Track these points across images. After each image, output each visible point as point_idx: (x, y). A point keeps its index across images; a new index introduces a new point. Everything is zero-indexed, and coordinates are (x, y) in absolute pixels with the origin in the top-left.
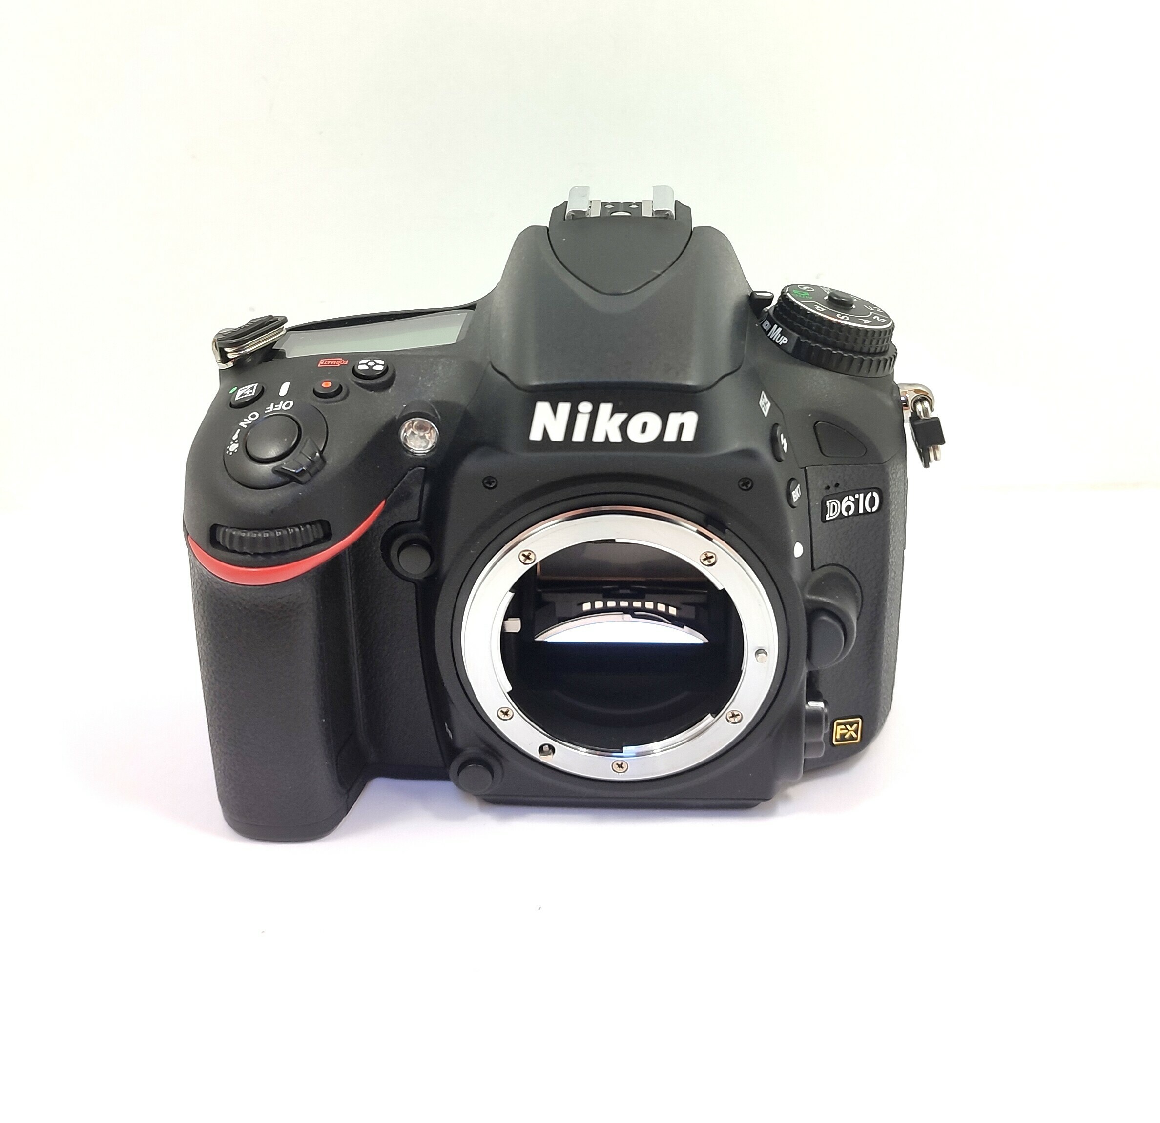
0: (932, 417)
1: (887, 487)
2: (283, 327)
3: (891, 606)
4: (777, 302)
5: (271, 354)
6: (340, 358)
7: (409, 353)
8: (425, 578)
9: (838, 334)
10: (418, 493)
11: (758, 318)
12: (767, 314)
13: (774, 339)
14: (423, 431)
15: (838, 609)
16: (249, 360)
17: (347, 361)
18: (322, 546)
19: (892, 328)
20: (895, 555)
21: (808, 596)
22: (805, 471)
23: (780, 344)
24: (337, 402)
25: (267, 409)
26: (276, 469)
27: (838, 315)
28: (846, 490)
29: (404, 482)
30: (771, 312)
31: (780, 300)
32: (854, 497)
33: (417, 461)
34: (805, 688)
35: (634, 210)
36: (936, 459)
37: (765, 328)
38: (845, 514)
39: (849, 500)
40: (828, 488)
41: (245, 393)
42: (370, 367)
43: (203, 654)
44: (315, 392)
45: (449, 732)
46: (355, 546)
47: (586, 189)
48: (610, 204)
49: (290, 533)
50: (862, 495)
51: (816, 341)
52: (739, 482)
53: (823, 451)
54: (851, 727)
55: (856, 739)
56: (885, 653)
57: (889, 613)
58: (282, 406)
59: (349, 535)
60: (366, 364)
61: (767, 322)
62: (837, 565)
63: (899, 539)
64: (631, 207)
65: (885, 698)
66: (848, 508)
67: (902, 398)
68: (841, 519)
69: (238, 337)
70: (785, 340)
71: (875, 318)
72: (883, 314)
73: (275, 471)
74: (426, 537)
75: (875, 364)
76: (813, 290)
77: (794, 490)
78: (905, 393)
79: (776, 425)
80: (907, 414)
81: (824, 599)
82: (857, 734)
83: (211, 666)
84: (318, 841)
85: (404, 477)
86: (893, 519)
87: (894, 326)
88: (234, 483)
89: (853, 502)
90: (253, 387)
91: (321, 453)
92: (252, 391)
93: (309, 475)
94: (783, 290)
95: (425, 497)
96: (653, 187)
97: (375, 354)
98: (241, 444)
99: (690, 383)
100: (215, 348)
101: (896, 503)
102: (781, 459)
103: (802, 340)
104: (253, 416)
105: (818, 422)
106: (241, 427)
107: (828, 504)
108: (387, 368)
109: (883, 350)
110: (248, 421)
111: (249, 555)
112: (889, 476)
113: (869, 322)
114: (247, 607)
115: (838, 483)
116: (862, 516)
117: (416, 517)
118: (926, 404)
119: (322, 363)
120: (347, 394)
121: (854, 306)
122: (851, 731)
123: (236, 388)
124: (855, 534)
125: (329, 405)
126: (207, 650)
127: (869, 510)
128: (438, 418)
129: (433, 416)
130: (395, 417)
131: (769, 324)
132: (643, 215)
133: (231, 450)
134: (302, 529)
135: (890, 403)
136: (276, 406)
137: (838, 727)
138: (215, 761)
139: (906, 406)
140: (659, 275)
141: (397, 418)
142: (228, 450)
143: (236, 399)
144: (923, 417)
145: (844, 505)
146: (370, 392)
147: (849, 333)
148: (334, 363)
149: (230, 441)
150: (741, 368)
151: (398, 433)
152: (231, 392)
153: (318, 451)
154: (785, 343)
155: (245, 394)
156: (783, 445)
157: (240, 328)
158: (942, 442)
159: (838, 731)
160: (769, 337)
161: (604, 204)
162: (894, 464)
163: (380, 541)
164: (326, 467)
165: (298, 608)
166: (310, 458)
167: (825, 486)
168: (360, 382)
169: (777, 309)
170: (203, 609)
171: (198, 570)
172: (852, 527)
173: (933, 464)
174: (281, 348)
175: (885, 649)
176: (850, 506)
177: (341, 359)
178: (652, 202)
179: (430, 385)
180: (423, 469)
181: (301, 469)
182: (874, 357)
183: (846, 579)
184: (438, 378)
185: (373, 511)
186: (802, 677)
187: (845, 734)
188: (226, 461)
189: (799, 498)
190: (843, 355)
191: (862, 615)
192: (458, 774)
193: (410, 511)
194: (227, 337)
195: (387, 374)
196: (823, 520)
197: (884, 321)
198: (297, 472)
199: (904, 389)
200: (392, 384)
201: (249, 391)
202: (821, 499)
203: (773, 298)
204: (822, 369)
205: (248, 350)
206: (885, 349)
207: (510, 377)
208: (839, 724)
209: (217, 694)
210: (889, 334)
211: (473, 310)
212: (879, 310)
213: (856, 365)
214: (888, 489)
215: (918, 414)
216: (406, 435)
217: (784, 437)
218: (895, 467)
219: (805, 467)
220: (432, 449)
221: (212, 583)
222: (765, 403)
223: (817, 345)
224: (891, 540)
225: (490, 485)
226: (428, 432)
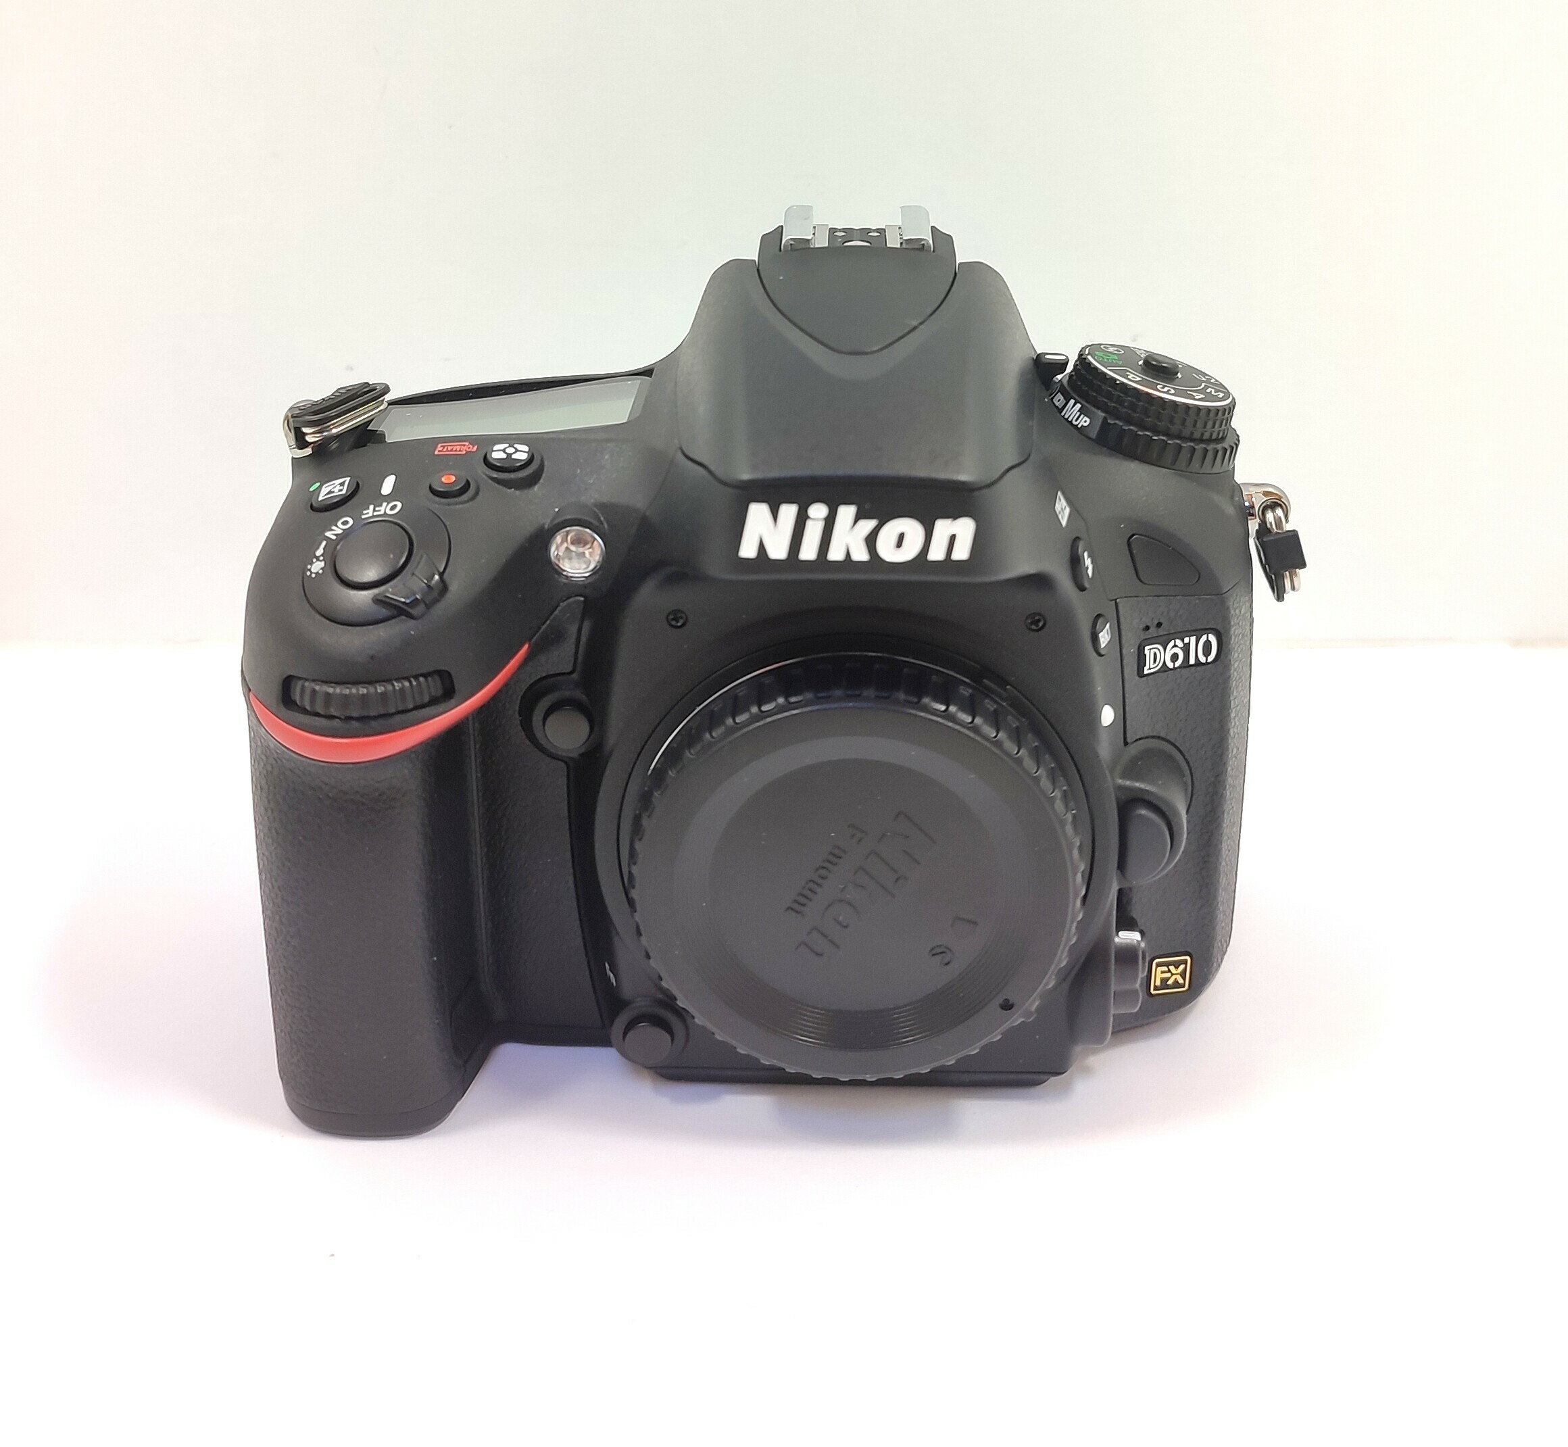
0: (1288, 529)
1: (1227, 628)
2: (383, 400)
3: (1232, 796)
4: (1072, 367)
5: (365, 436)
6: (465, 441)
7: (563, 436)
8: (580, 755)
9: (1160, 412)
10: (577, 632)
11: (1047, 390)
12: (1059, 384)
13: (1070, 419)
14: (582, 545)
15: (1159, 798)
16: (334, 446)
17: (476, 447)
18: (440, 708)
19: (1233, 405)
20: (1237, 723)
21: (1120, 781)
22: (1116, 602)
23: (1079, 426)
24: (462, 503)
25: (365, 512)
26: (379, 598)
27: (1159, 387)
28: (1172, 632)
29: (554, 619)
30: (1065, 382)
31: (1077, 365)
32: (1183, 641)
33: (574, 588)
34: (1115, 912)
35: (874, 240)
36: (1293, 588)
37: (1057, 404)
38: (1170, 665)
39: (1175, 646)
40: (1147, 628)
41: (332, 490)
42: (509, 455)
43: (266, 863)
44: (432, 490)
45: (612, 975)
46: (483, 711)
47: (809, 208)
48: (840, 230)
49: (397, 688)
50: (1193, 639)
51: (1129, 422)
52: (1027, 618)
53: (1141, 578)
54: (1177, 968)
55: (1184, 987)
56: (1223, 863)
57: (1228, 806)
58: (385, 508)
59: (477, 692)
60: (504, 451)
61: (1060, 396)
62: (1159, 738)
63: (1243, 701)
64: (870, 234)
65: (1223, 928)
66: (1175, 657)
67: (1247, 504)
68: (1165, 671)
69: (321, 412)
70: (1085, 422)
71: (1209, 390)
72: (1220, 387)
73: (377, 601)
74: (584, 696)
75: (1210, 455)
76: (1123, 352)
77: (1102, 631)
78: (1250, 497)
79: (1077, 538)
80: (1253, 525)
81: (1142, 786)
82: (1184, 979)
83: (276, 881)
84: (420, 1136)
85: (554, 610)
86: (1235, 673)
87: (1235, 403)
88: (318, 617)
89: (1181, 648)
90: (344, 483)
91: (441, 575)
92: (342, 487)
93: (424, 606)
94: (1080, 351)
95: (584, 639)
96: (901, 207)
97: (514, 436)
98: (327, 563)
99: (963, 477)
100: (287, 428)
101: (1239, 650)
102: (1083, 586)
103: (1109, 421)
104: (345, 523)
105: (1133, 535)
106: (328, 539)
107: (1147, 652)
108: (533, 456)
109: (1220, 436)
110: (338, 529)
111: (338, 720)
112: (1230, 613)
113: (1202, 396)
114: (330, 795)
115: (1161, 621)
116: (1193, 668)
117: (570, 669)
118: (1279, 512)
119: (441, 449)
120: (477, 493)
121: (1179, 375)
122: (1175, 975)
123: (318, 484)
124: (1183, 693)
125: (452, 507)
126: (272, 857)
127: (1203, 659)
128: (604, 527)
129: (598, 524)
130: (544, 524)
131: (1062, 398)
132: (888, 245)
133: (313, 570)
134: (414, 683)
135: (1230, 510)
136: (377, 509)
137: (1159, 968)
138: (276, 1019)
139: (1252, 515)
140: (915, 328)
141: (546, 526)
142: (310, 570)
143: (321, 498)
144: (1275, 530)
145: (1169, 653)
146: (509, 490)
147: (1176, 411)
148: (458, 449)
149: (311, 558)
150: (1031, 457)
151: (547, 549)
152: (311, 489)
153: (437, 573)
154: (1086, 424)
155: (333, 492)
156: (1087, 568)
157: (323, 399)
158: (1302, 564)
159: (1158, 975)
160: (1063, 417)
161: (833, 231)
162: (1237, 596)
163: (518, 702)
164: (448, 595)
165: (403, 796)
166: (426, 581)
167: (1142, 626)
168: (495, 476)
169: (1074, 378)
170: (267, 798)
171: (263, 740)
172: (1179, 684)
173: (1289, 596)
174: (380, 429)
175: (1224, 857)
176: (1177, 654)
177: (467, 444)
178: (900, 228)
179: (592, 481)
180: (582, 599)
181: (413, 598)
182: (1208, 445)
183: (1171, 757)
184: (604, 471)
185: (512, 658)
186: (1111, 896)
187: (1168, 979)
188: (306, 585)
189: (1109, 642)
190: (1166, 442)
191: (1191, 809)
192: (624, 1037)
193: (561, 659)
194: (305, 412)
195: (531, 466)
196: (1141, 674)
197: (1221, 395)
198: (408, 601)
199: (1249, 491)
200: (540, 479)
201: (339, 488)
202: (1137, 645)
203: (1068, 363)
204: (1137, 462)
205: (334, 431)
206: (1224, 433)
207: (712, 468)
208: (1159, 965)
209: (284, 920)
210: (1229, 414)
211: (648, 376)
212: (1213, 381)
213: (1184, 455)
214: (1230, 629)
215: (1269, 526)
216: (558, 554)
217: (1089, 556)
218: (1238, 599)
219: (1116, 600)
220: (595, 572)
221: (284, 760)
222: (1063, 509)
223: (1132, 427)
224: (1232, 702)
225: (678, 622)
226: (588, 546)
